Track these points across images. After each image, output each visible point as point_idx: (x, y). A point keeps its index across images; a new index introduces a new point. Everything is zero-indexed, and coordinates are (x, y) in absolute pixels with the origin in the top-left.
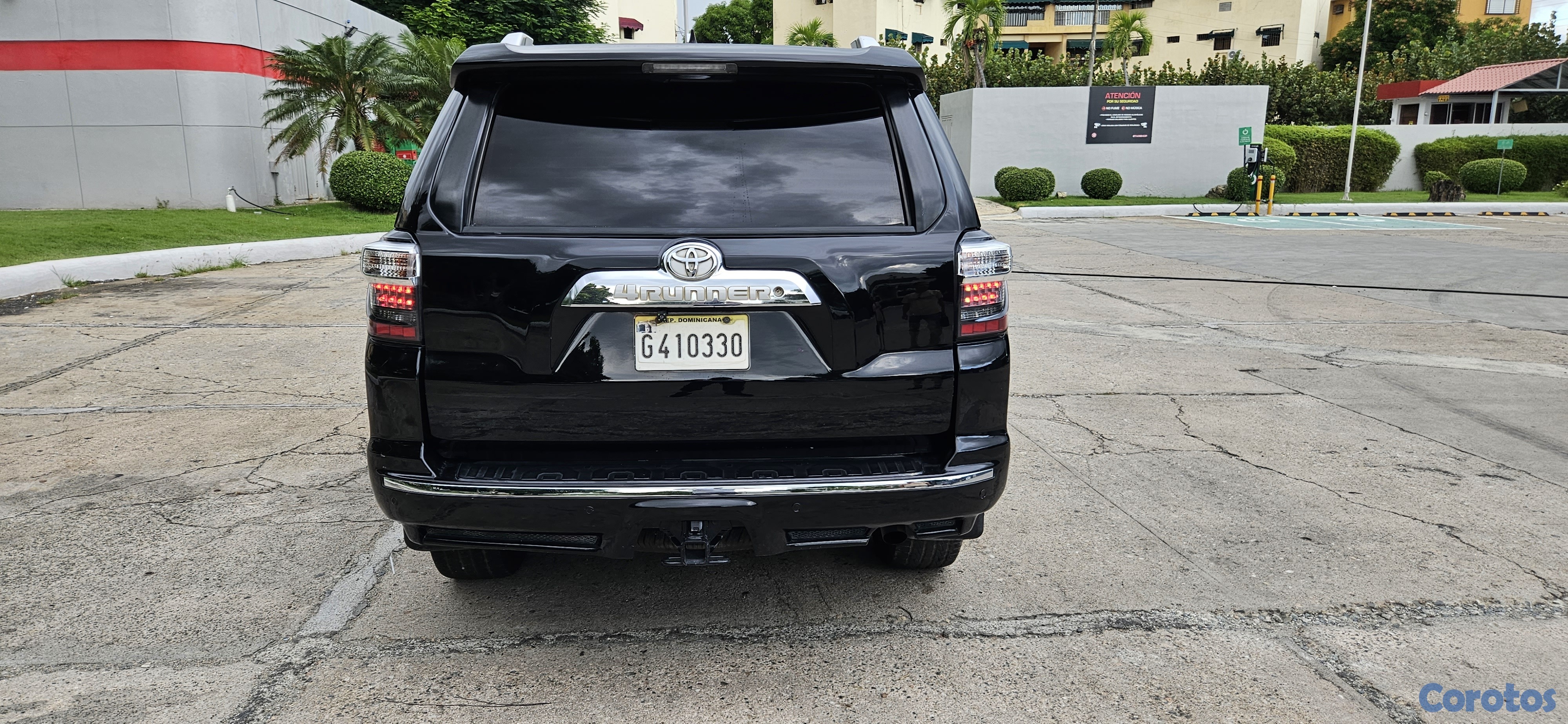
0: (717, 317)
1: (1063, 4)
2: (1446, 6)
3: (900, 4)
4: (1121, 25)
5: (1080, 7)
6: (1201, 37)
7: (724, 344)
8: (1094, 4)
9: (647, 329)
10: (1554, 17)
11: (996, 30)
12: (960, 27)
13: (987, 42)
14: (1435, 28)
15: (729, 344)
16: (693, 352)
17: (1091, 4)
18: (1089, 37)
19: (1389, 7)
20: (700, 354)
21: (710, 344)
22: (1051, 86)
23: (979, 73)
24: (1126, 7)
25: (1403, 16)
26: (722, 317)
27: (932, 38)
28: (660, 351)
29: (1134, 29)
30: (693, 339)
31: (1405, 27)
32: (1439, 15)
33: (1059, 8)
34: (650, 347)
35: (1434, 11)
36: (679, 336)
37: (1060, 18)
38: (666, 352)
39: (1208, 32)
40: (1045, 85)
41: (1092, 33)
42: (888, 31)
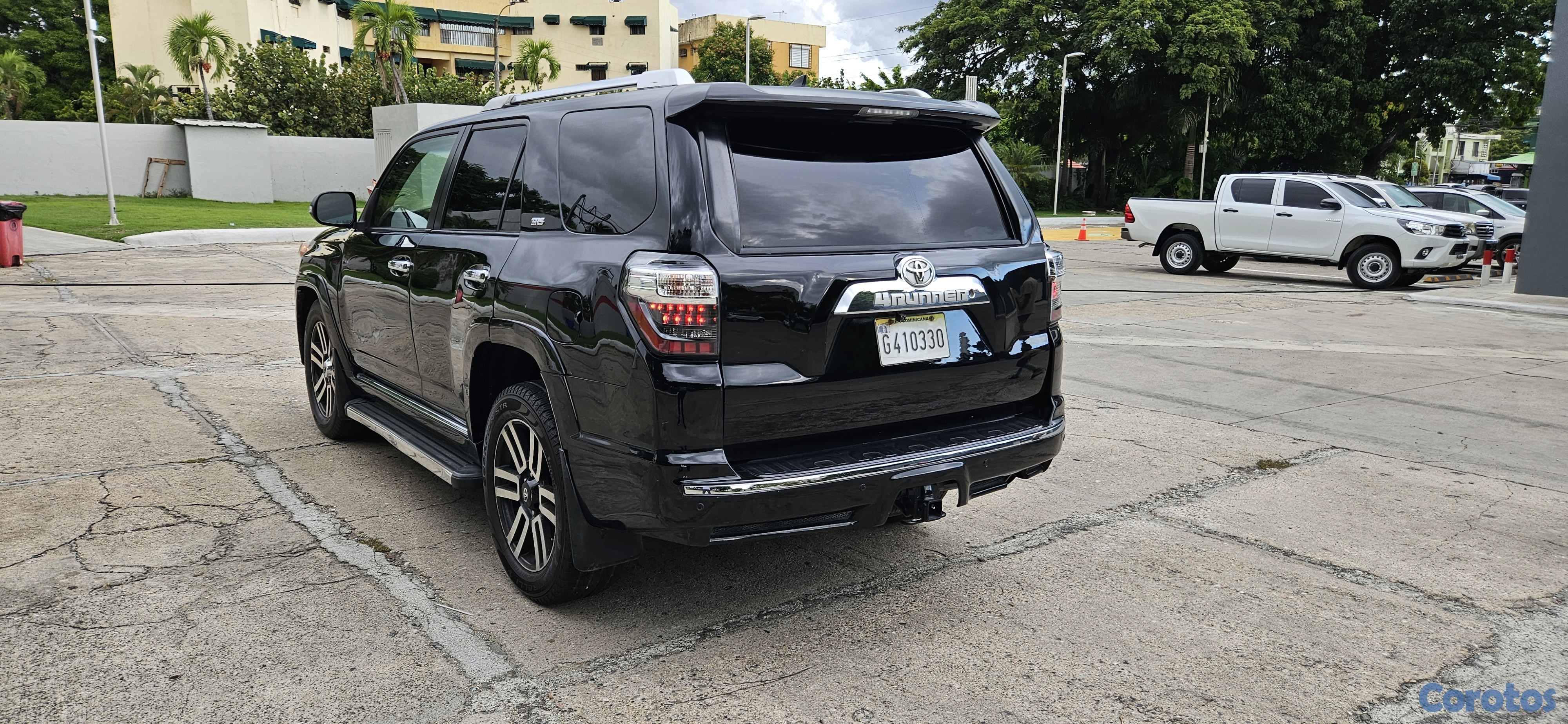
0: (926, 316)
1: (446, 23)
2: (765, 58)
3: (274, 3)
4: (531, 52)
5: (466, 28)
6: (580, 67)
7: (932, 338)
8: (494, 27)
9: (884, 330)
10: (842, 74)
11: (410, 44)
12: (370, 39)
13: (404, 55)
14: (759, 75)
15: (935, 337)
16: (915, 347)
17: (490, 27)
18: (492, 59)
19: (725, 56)
20: (919, 348)
21: (924, 339)
22: (460, 104)
23: (399, 87)
24: (508, 32)
25: (736, 63)
26: (929, 316)
27: (314, 44)
28: (895, 348)
29: (542, 57)
30: (913, 335)
31: (738, 73)
32: (761, 65)
33: (444, 26)
34: (889, 345)
35: (757, 61)
36: (904, 334)
37: (445, 36)
38: (899, 348)
39: (585, 63)
40: (455, 103)
41: (495, 56)
42: (264, 33)
